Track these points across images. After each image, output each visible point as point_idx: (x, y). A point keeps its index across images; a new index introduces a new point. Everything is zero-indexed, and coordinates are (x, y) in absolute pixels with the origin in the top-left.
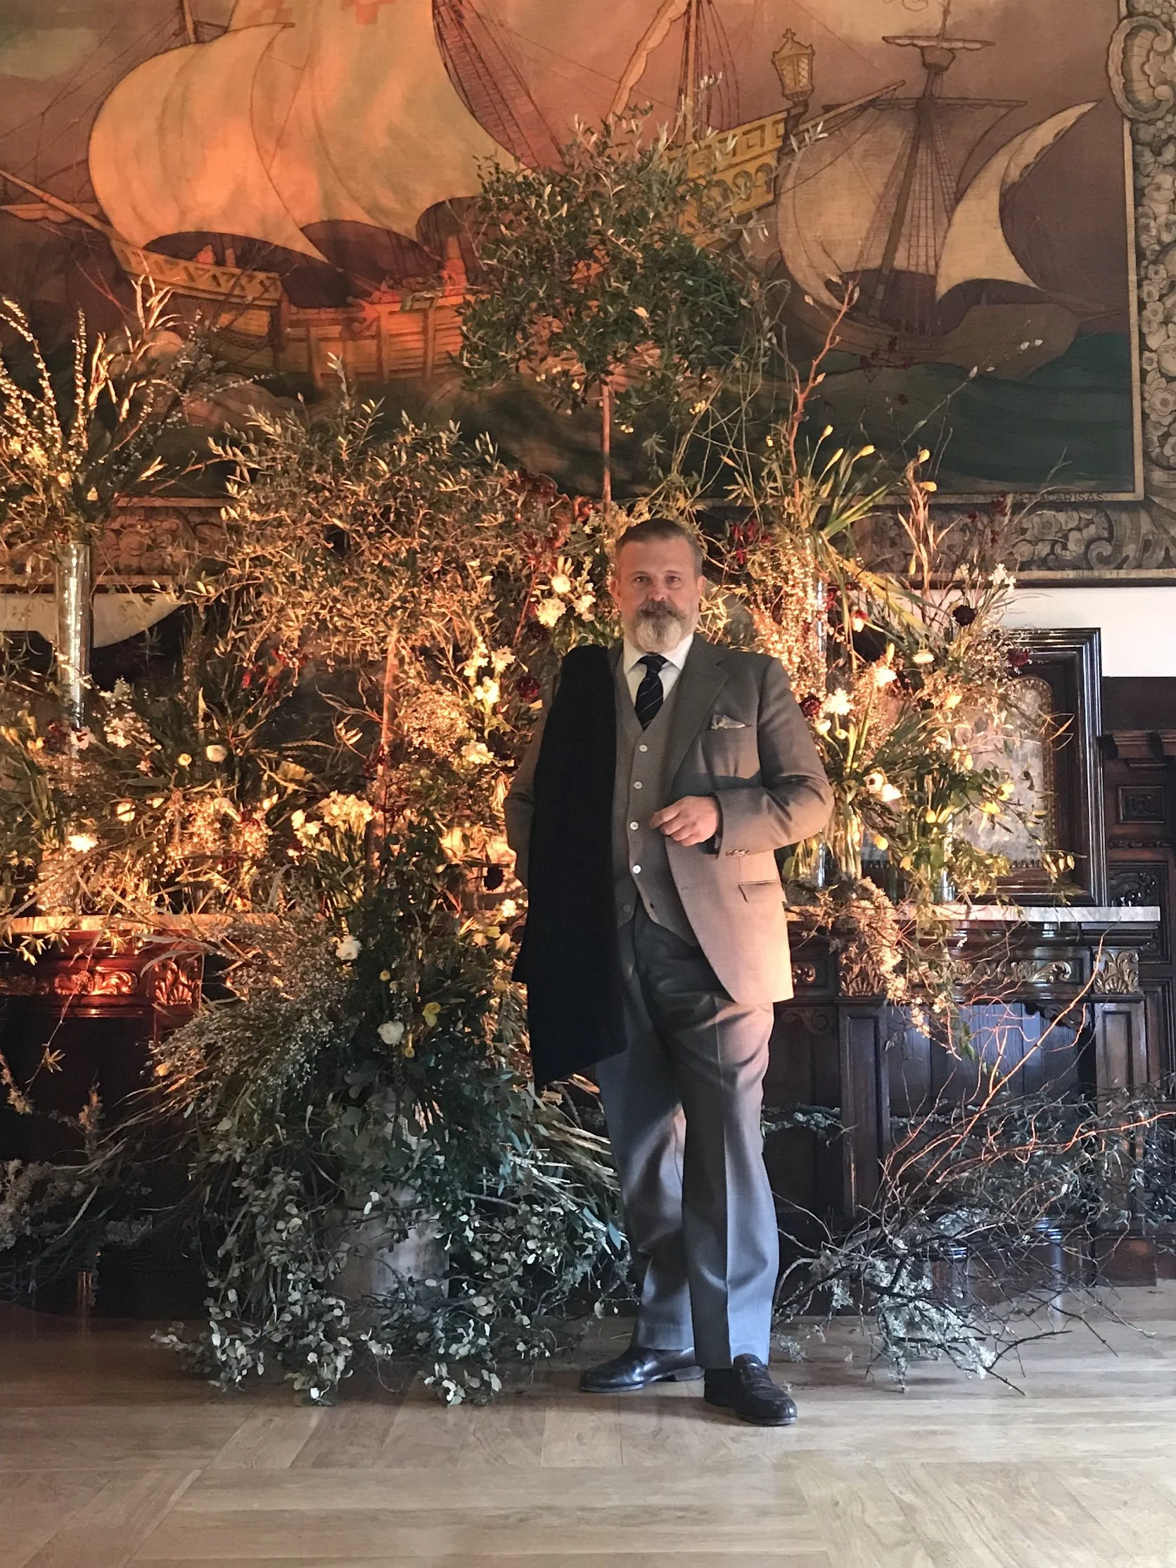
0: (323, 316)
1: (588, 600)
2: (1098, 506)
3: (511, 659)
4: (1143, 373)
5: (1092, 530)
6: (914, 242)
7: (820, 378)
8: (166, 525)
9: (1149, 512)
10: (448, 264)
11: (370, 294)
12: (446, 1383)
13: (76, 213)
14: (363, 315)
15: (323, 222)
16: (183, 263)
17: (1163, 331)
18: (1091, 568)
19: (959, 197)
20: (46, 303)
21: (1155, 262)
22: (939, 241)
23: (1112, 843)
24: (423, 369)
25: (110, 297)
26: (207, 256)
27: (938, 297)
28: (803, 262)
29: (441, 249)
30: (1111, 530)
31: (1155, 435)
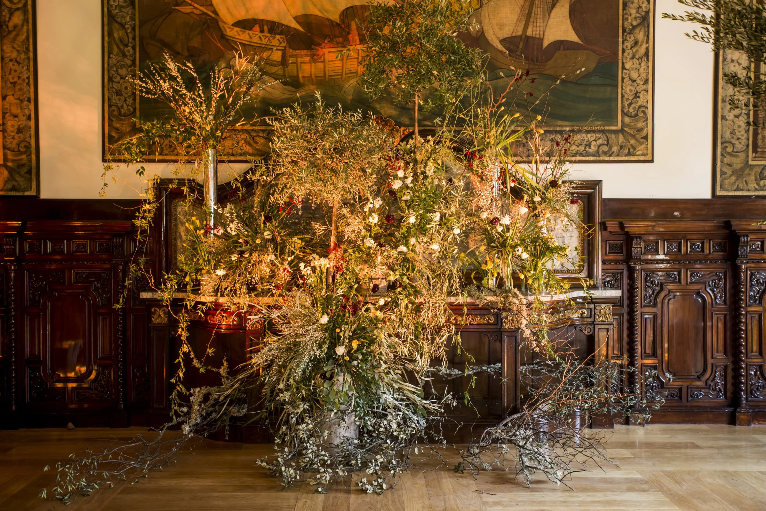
0: (303, 53)
1: (410, 179)
2: (603, 131)
3: (381, 202)
4: (623, 79)
5: (600, 141)
6: (535, 25)
7: (504, 100)
8: (242, 137)
9: (623, 134)
10: (352, 32)
11: (321, 44)
12: (367, 486)
13: (205, 11)
14: (318, 53)
15: (302, 15)
16: (247, 32)
17: (631, 62)
18: (599, 156)
19: (553, 6)
20: (194, 48)
21: (630, 33)
22: (545, 24)
23: (604, 262)
24: (342, 75)
25: (219, 45)
26: (257, 28)
27: (544, 47)
28: (491, 32)
29: (349, 26)
30: (608, 141)
31: (626, 103)
